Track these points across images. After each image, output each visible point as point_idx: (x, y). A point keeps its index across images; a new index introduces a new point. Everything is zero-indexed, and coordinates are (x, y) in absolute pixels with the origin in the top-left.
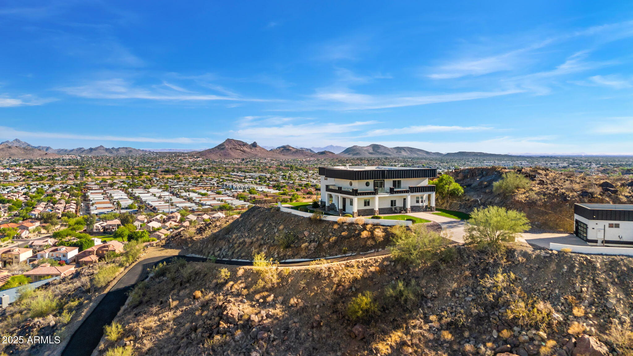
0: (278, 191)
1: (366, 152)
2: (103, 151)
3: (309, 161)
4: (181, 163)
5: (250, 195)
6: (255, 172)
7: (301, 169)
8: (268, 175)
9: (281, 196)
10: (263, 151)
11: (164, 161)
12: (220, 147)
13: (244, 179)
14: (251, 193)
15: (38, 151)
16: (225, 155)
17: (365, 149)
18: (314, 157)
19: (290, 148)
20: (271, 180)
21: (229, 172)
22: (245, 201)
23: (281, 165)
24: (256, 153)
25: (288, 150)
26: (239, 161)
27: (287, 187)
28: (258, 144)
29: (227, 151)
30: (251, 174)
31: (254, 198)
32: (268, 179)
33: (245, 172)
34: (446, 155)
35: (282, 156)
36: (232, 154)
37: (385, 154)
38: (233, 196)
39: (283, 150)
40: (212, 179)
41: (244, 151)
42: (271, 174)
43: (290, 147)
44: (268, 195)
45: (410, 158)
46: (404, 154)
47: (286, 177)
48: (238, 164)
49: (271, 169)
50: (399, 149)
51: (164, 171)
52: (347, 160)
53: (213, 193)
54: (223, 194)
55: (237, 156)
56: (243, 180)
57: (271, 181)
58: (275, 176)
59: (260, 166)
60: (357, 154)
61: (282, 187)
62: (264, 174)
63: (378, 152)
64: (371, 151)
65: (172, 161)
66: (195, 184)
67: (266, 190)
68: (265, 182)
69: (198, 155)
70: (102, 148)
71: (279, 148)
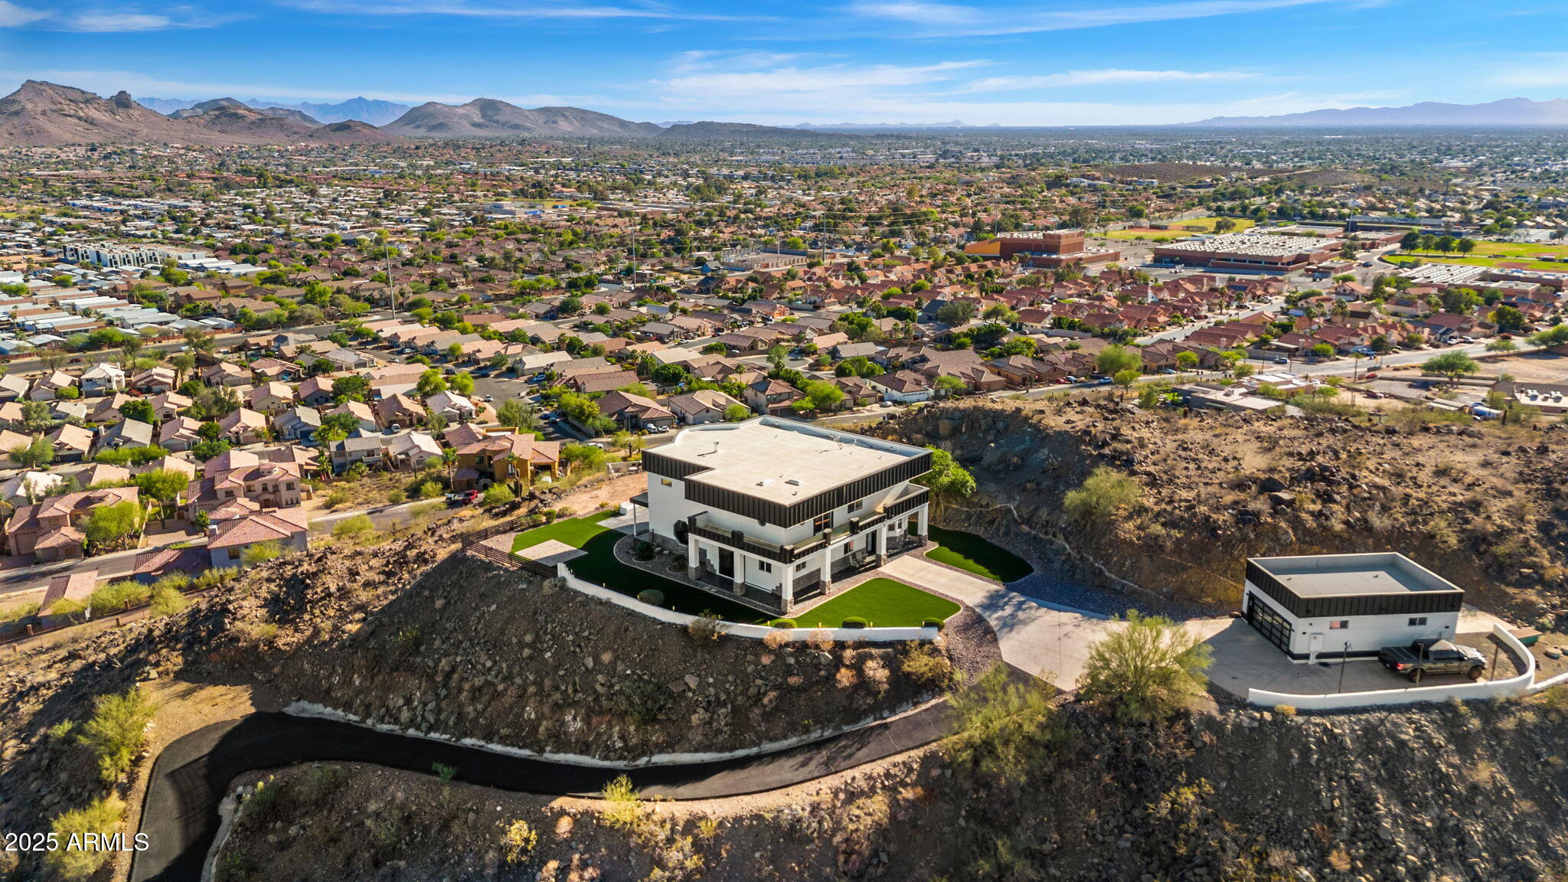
0: (251, 269)
1: (465, 122)
3: (307, 152)
5: (172, 290)
6: (148, 194)
7: (291, 181)
8: (197, 207)
9: (270, 286)
10: (153, 119)
14: (169, 279)
16: (27, 133)
17: (461, 111)
18: (319, 138)
19: (241, 112)
20: (212, 223)
21: (63, 197)
23: (224, 166)
24: (132, 126)
26: (81, 152)
27: (273, 251)
28: (132, 98)
29: (33, 122)
30: (138, 202)
32: (202, 219)
33: (117, 196)
34: (668, 131)
35: (218, 134)
36: (53, 129)
37: (516, 127)
38: (113, 292)
39: (217, 117)
41: (91, 121)
42: (204, 201)
44: (227, 283)
45: (582, 139)
46: (565, 126)
47: (255, 213)
48: (81, 165)
49: (197, 181)
50: (550, 114)
52: (417, 148)
54: (76, 286)
56: (123, 228)
58: (219, 209)
59: (156, 170)
60: (440, 126)
61: (257, 253)
62: (182, 203)
63: (497, 122)
64: (478, 119)
67: (211, 263)
68: (196, 232)
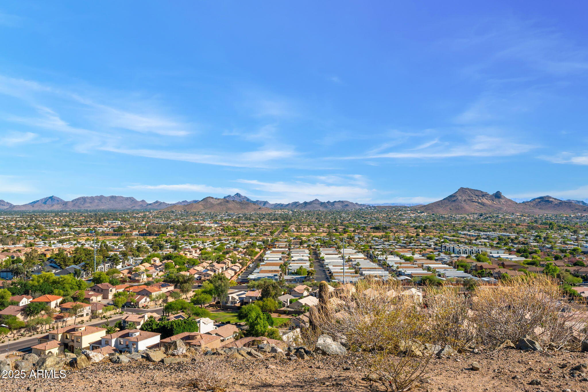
0: (523, 259)
2: (318, 206)
4: (400, 219)
5: (476, 263)
6: (494, 230)
8: (513, 236)
9: (527, 266)
10: (510, 203)
11: (380, 217)
12: (451, 199)
13: (476, 240)
14: (478, 260)
15: (253, 206)
16: (457, 209)
20: (516, 241)
21: (458, 230)
22: (466, 272)
23: (536, 222)
24: (500, 206)
25: (548, 201)
26: (476, 216)
27: (540, 253)
28: (502, 194)
29: (460, 204)
30: (488, 233)
31: (481, 267)
32: (512, 240)
33: (481, 231)
35: (538, 209)
36: (467, 207)
38: (450, 264)
39: (539, 202)
40: (430, 239)
41: (483, 204)
42: (518, 233)
43: (550, 197)
44: (506, 263)
47: (540, 239)
48: (473, 221)
49: (520, 227)
51: (374, 228)
53: (423, 258)
54: (436, 260)
55: (473, 211)
56: (474, 242)
57: (516, 244)
58: (523, 237)
59: (503, 222)
61: (530, 253)
62: (508, 234)
65: (390, 216)
66: (404, 245)
67: (504, 256)
68: (506, 244)
69: (422, 209)
70: (317, 202)
71: (534, 200)
